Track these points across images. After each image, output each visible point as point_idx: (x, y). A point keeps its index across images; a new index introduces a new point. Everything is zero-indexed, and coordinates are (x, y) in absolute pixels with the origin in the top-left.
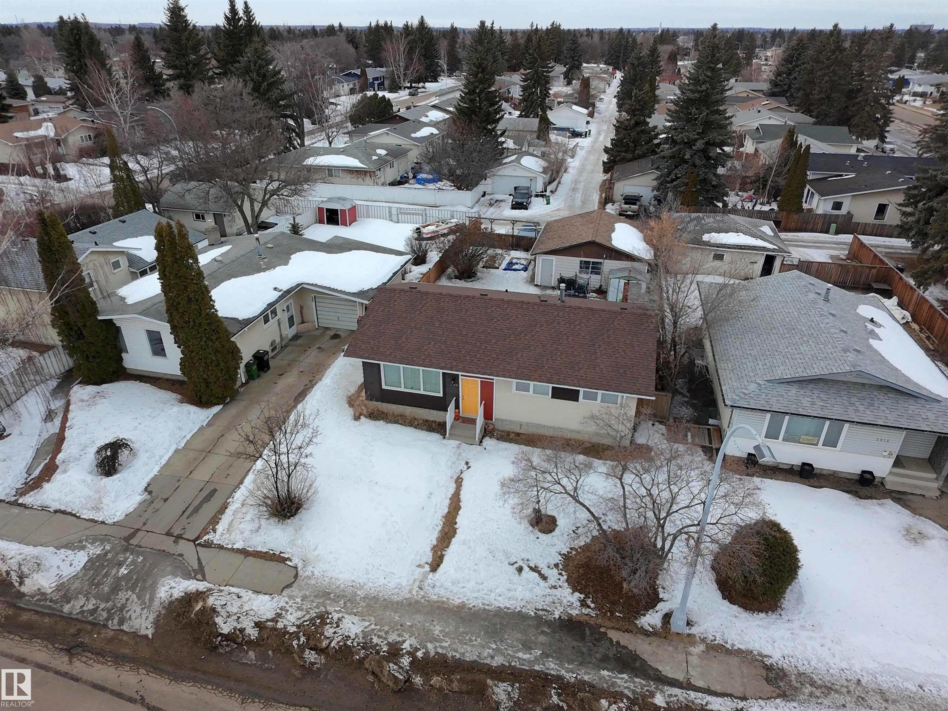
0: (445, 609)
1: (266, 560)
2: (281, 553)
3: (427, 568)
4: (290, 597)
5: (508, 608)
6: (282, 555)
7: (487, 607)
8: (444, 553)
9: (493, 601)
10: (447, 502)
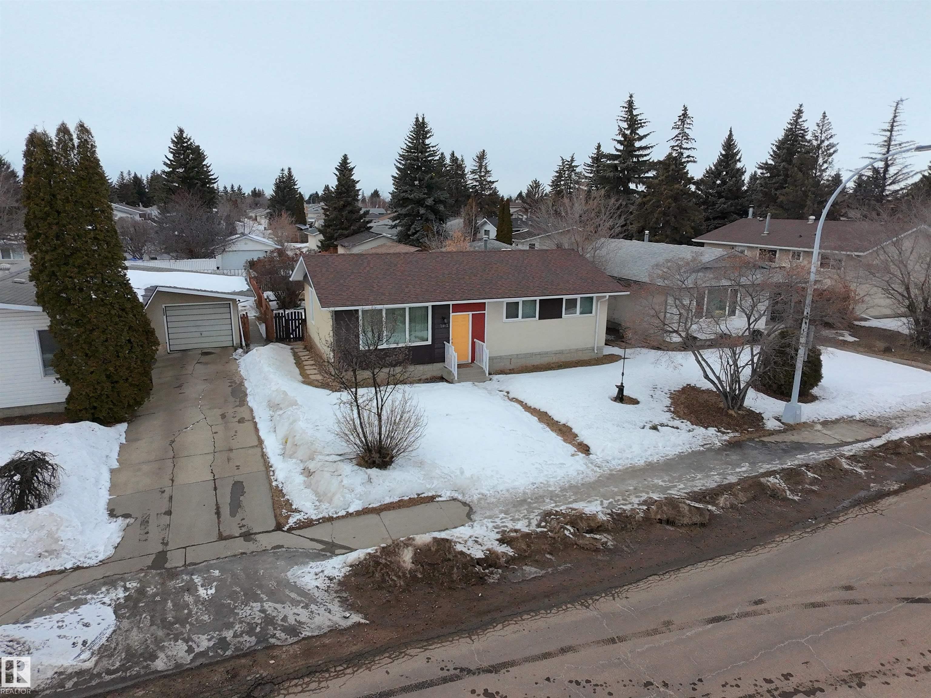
0: (640, 470)
1: (408, 507)
2: (418, 495)
3: (581, 455)
4: (490, 517)
5: (682, 452)
6: (423, 496)
7: (668, 458)
8: (578, 441)
9: (667, 453)
10: (528, 414)
